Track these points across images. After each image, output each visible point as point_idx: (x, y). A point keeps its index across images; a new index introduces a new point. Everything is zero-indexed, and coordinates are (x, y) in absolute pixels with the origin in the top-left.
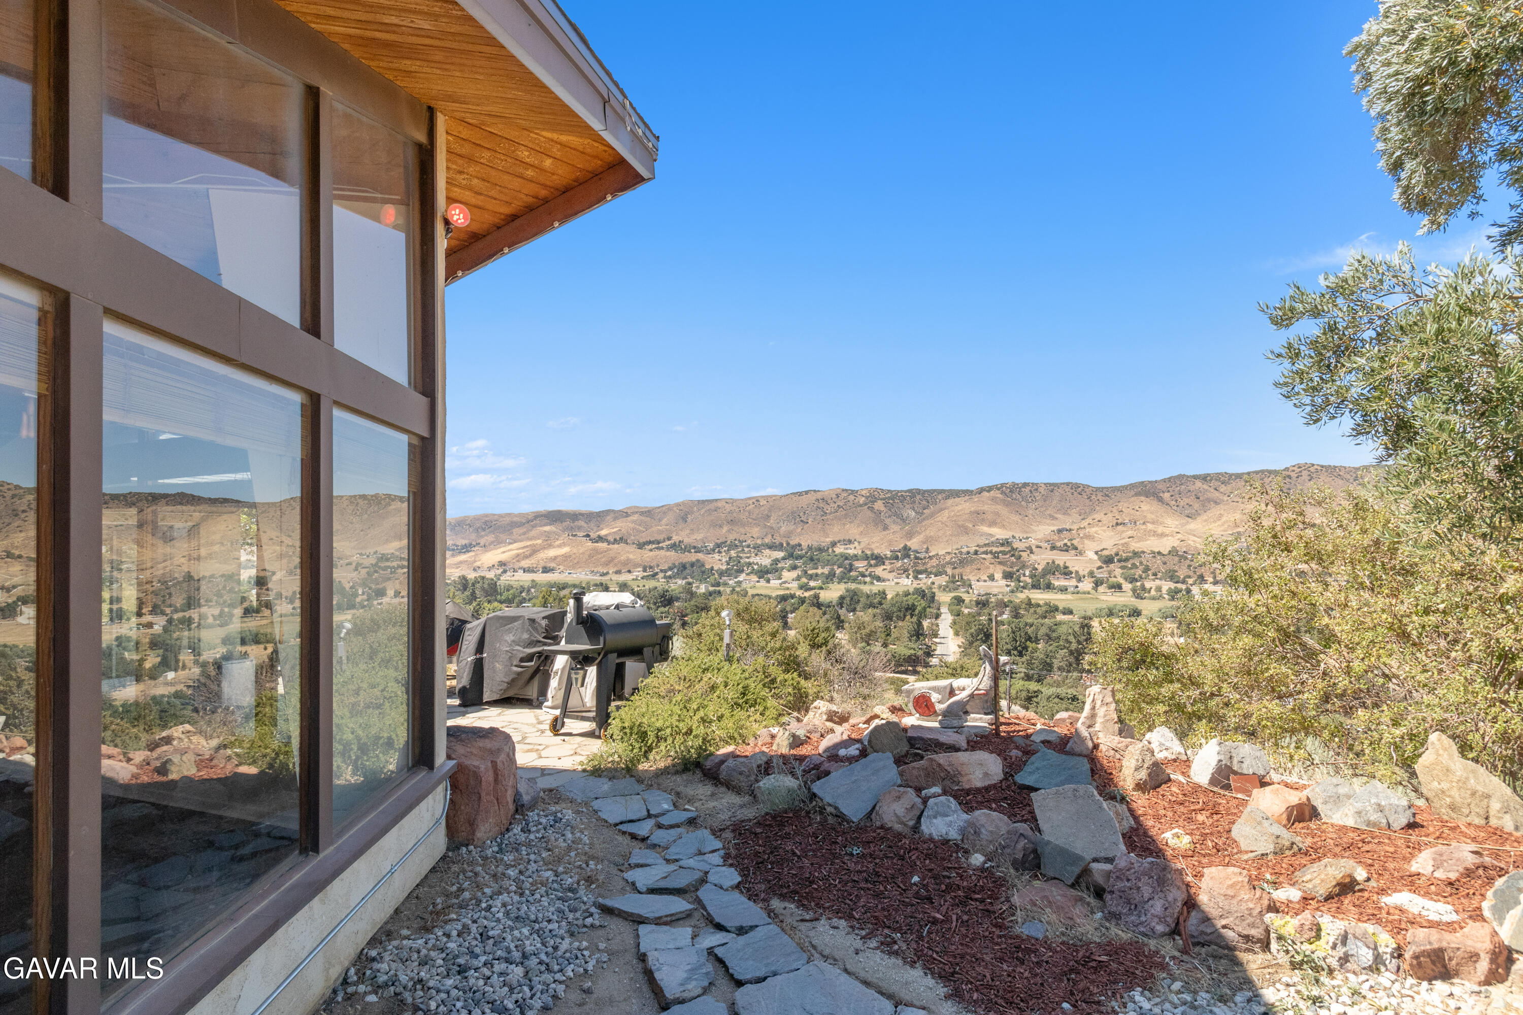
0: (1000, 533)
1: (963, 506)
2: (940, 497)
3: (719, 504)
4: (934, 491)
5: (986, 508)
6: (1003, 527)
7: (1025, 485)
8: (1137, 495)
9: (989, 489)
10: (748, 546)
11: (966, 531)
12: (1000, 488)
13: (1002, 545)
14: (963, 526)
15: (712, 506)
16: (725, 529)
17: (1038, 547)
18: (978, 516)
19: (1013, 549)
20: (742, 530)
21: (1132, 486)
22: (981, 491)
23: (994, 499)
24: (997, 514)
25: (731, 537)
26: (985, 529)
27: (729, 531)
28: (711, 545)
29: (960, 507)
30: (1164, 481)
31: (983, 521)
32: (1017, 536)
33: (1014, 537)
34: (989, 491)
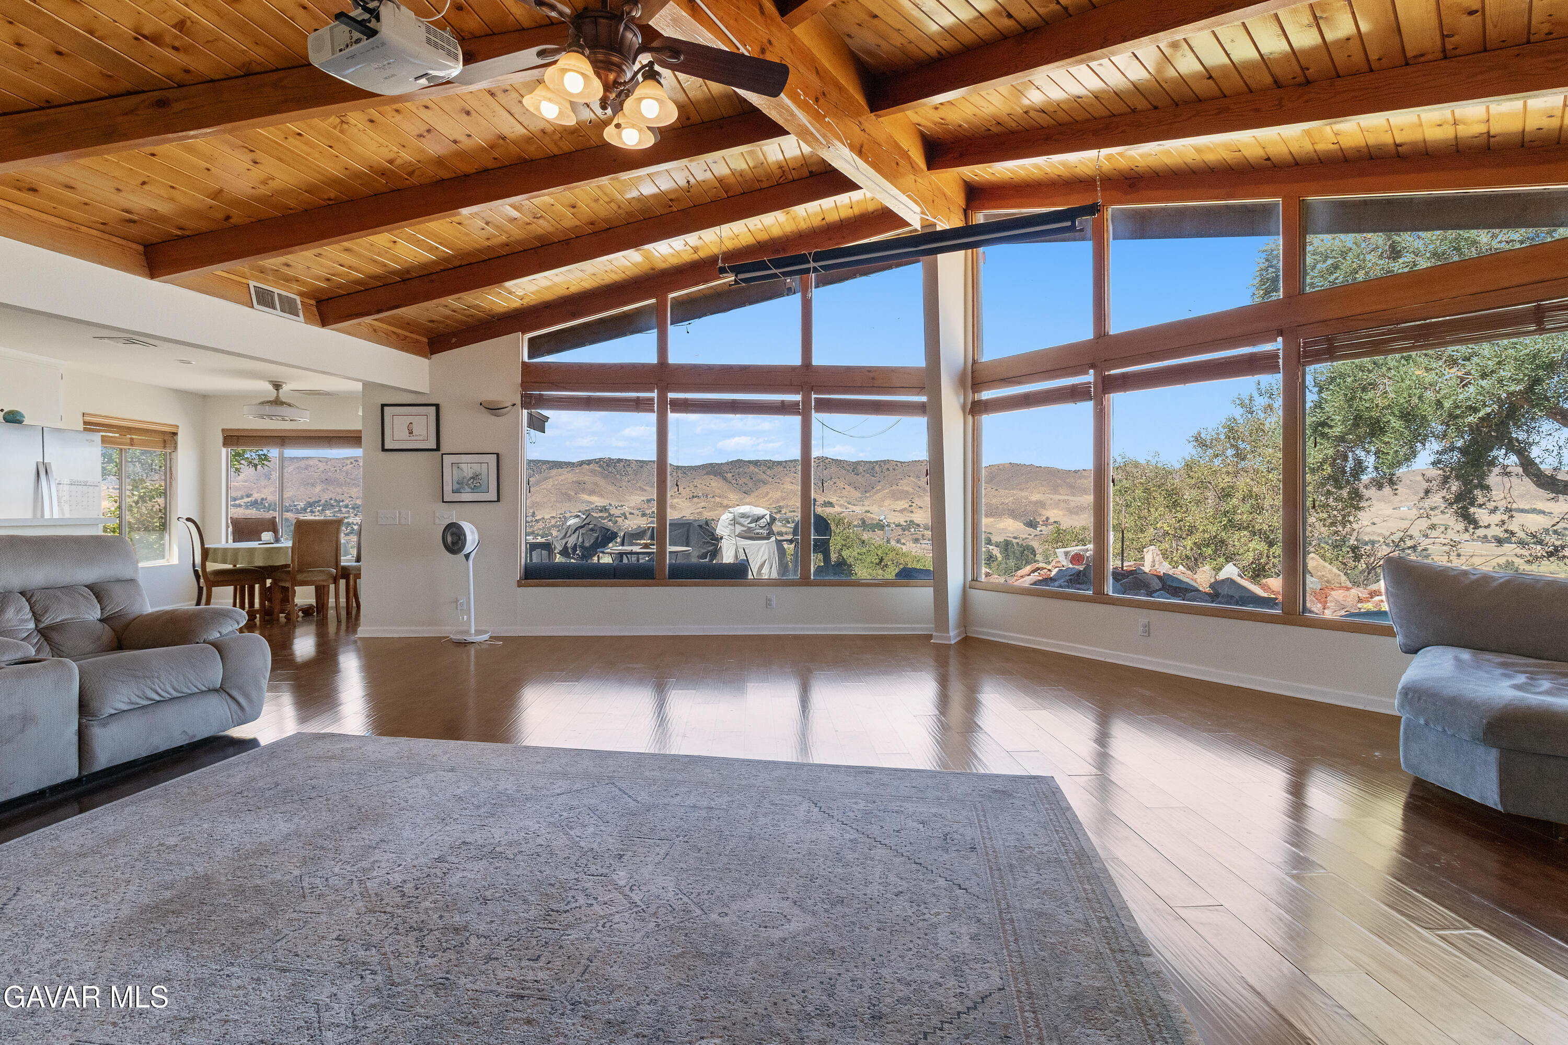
0: (598, 501)
1: (567, 476)
2: (544, 467)
3: (311, 462)
4: (539, 461)
5: (586, 478)
6: (601, 496)
7: (620, 460)
8: (707, 474)
9: (589, 462)
10: (347, 506)
11: (569, 498)
12: (598, 462)
13: (601, 511)
14: (566, 494)
15: (302, 464)
16: (318, 488)
17: (631, 513)
18: (580, 486)
19: (610, 515)
20: (339, 490)
21: (704, 467)
22: (582, 463)
23: (593, 472)
24: (596, 484)
25: (325, 497)
26: (585, 497)
27: (323, 490)
28: (302, 504)
29: (563, 477)
30: (727, 463)
31: (584, 490)
32: (613, 504)
33: (610, 505)
34: (588, 464)
